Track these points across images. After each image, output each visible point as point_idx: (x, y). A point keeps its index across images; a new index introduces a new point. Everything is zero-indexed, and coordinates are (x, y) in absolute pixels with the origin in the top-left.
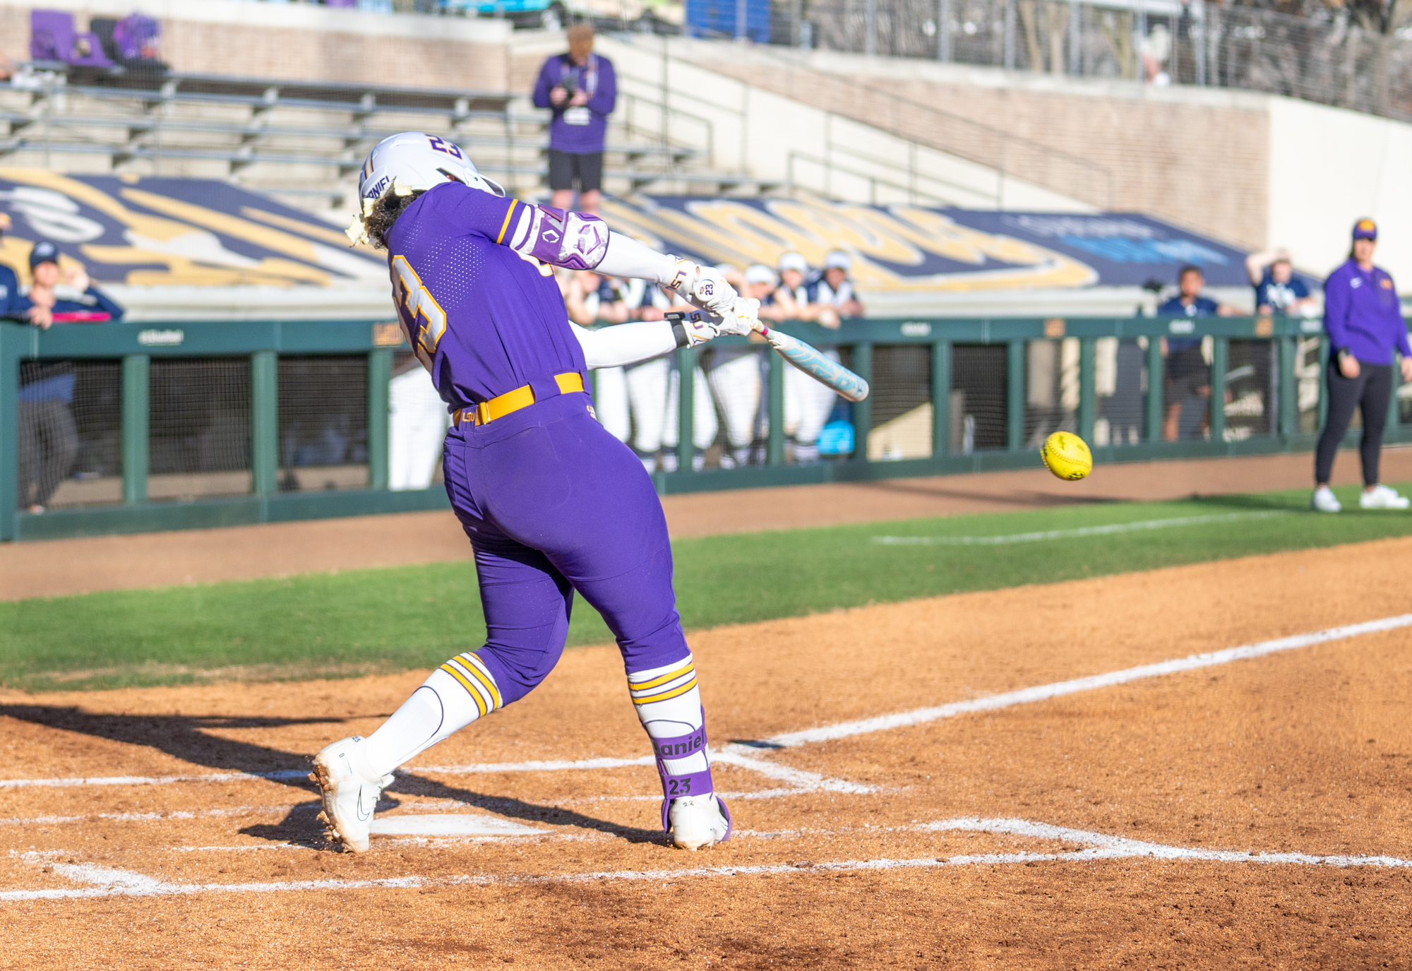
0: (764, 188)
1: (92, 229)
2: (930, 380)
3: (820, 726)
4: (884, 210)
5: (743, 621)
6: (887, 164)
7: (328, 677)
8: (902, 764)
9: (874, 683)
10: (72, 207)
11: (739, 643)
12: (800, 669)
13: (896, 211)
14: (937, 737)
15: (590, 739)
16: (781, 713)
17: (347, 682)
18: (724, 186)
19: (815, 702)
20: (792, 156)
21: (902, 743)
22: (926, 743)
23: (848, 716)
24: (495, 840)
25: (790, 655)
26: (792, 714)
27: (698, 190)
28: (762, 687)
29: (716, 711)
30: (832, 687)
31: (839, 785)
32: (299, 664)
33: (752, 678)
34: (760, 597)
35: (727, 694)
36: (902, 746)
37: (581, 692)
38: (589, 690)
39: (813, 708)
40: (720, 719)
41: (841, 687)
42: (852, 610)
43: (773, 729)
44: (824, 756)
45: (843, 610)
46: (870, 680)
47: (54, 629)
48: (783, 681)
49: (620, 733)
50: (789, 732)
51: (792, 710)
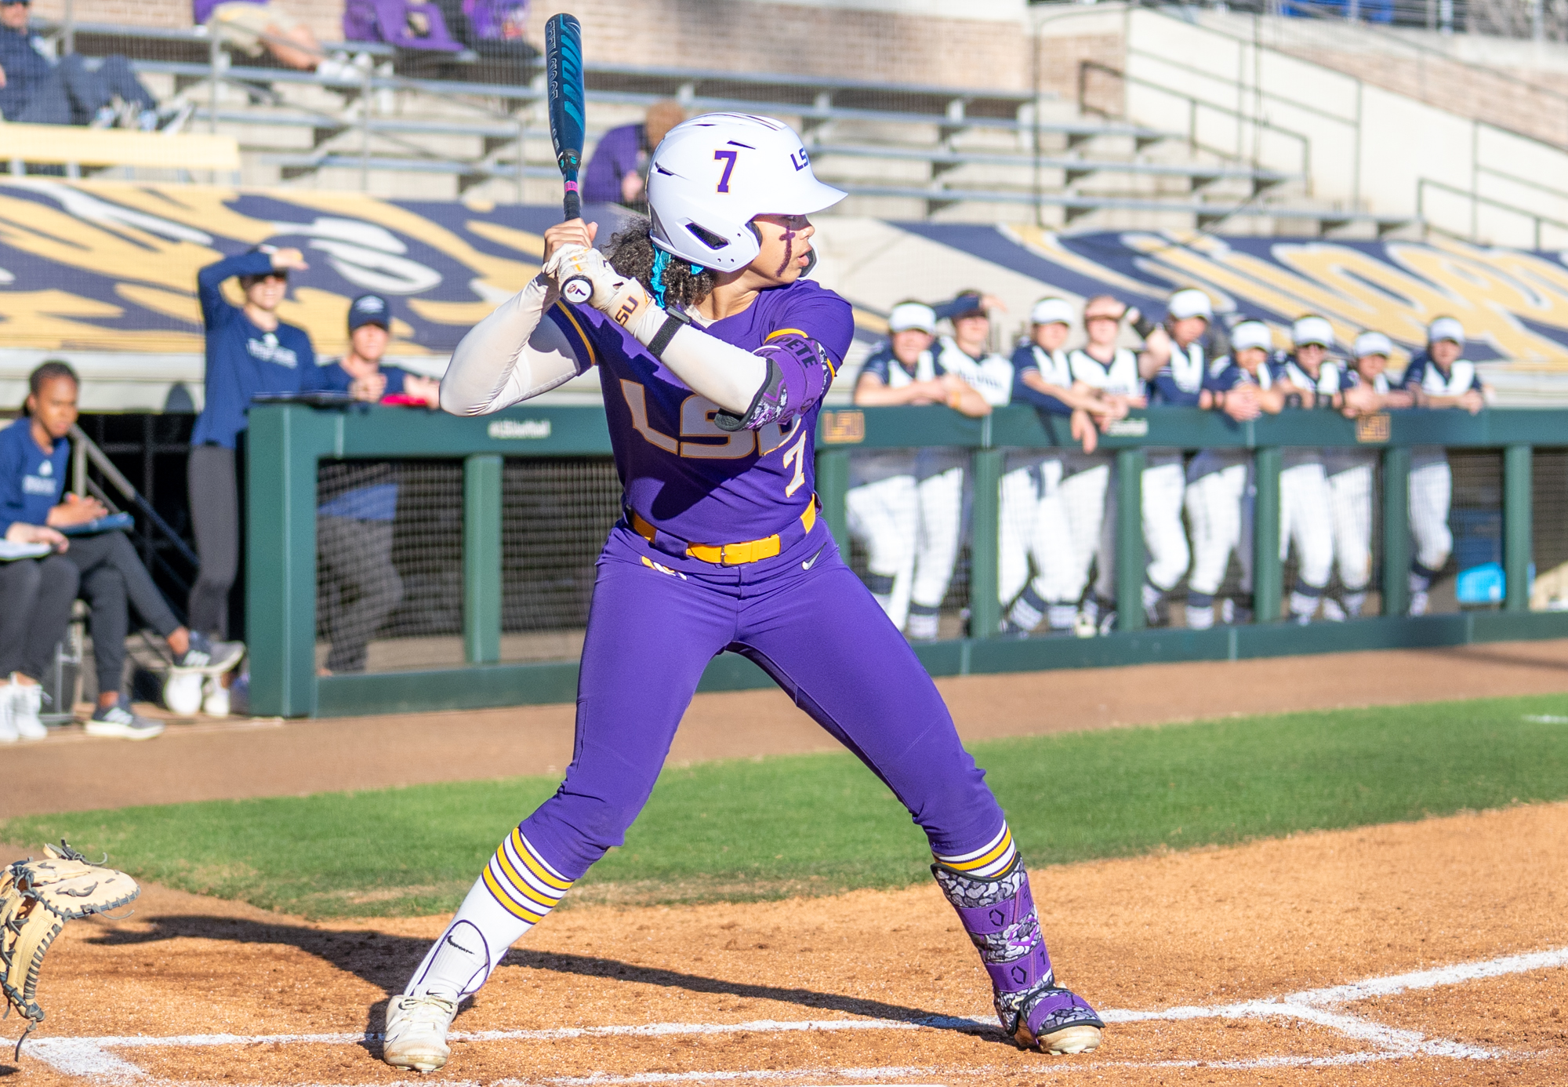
0: (1384, 227)
1: (426, 278)
3: (1426, 968)
4: (1553, 257)
5: (1328, 827)
7: (734, 900)
8: (1539, 1021)
9: (1508, 911)
10: (399, 247)
12: (1406, 892)
16: (1374, 951)
17: (761, 905)
18: (1327, 225)
19: (1423, 937)
20: (1422, 183)
21: (1541, 992)
23: (1468, 955)
26: (1388, 951)
27: (1289, 229)
28: (1349, 915)
29: (1282, 947)
30: (1448, 916)
31: (1446, 1049)
32: (695, 883)
33: (1337, 903)
34: (1357, 795)
35: (1299, 925)
36: (1542, 996)
37: (1091, 921)
38: (1104, 919)
39: (1419, 943)
40: (1286, 958)
41: (1462, 916)
42: (1486, 812)
43: (1360, 972)
44: (1429, 1008)
45: (1473, 812)
46: (1504, 907)
47: (353, 834)
48: (1380, 908)
49: (1142, 976)
50: (1382, 975)
51: (1389, 945)
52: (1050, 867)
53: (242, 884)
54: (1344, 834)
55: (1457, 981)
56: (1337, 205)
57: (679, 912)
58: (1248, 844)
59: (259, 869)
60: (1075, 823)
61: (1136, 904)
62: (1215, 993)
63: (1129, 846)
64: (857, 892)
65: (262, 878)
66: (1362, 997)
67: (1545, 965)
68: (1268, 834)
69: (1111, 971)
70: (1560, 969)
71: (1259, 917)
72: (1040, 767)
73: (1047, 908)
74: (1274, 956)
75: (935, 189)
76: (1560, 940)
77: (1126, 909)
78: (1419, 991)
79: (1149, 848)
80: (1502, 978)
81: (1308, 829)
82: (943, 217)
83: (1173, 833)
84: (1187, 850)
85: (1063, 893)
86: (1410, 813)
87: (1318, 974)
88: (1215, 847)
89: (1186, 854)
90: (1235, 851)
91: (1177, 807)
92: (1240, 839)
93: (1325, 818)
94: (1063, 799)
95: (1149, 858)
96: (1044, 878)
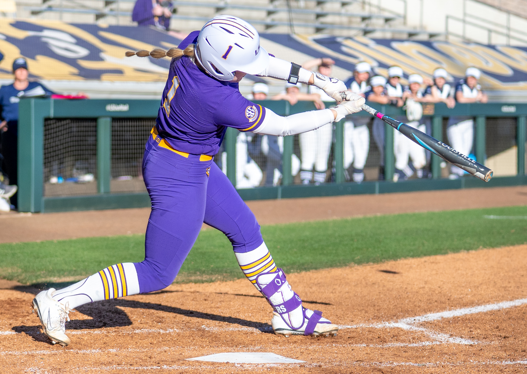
0: (431, 36)
1: (83, 52)
2: (516, 137)
3: (450, 310)
4: (492, 47)
5: (413, 256)
6: (496, 24)
7: (196, 282)
8: (492, 330)
9: (479, 289)
10: (73, 40)
11: (411, 267)
12: (442, 281)
13: (499, 48)
14: (511, 316)
15: (329, 315)
16: (430, 303)
17: (205, 284)
18: (411, 35)
19: (448, 298)
20: (447, 17)
21: (492, 319)
22: (505, 319)
23: (465, 305)
24: (276, 365)
25: (437, 274)
26: (436, 303)
27: (397, 36)
28: (421, 290)
29: (397, 301)
30: (458, 290)
31: (458, 340)
32: (181, 275)
33: (417, 285)
34: (423, 244)
35: (403, 293)
36: (492, 321)
37: (326, 291)
38: (331, 290)
39: (447, 300)
40: (398, 306)
41: (462, 290)
42: (470, 251)
43: (425, 311)
44: (451, 325)
45: (466, 251)
46: (478, 287)
47: (56, 256)
48: (432, 287)
49: (345, 312)
50: (434, 312)
51: (436, 301)
52: (311, 271)
53: (16, 275)
54: (419, 259)
55: (461, 315)
56: (415, 28)
57: (175, 286)
58: (384, 262)
59: (22, 269)
60: (320, 254)
61: (343, 285)
62: (373, 319)
63: (340, 263)
64: (240, 280)
65: (23, 272)
66: (426, 321)
67: (494, 309)
68: (391, 259)
69: (334, 310)
70: (499, 311)
71: (388, 290)
72: (307, 233)
73: (310, 286)
74: (394, 305)
75: (268, 20)
76: (499, 300)
77: (339, 286)
78: (447, 319)
79: (347, 264)
80: (478, 314)
81: (406, 257)
82: (271, 31)
83: (356, 258)
84: (362, 265)
85: (316, 281)
86: (443, 251)
87: (410, 312)
88: (372, 263)
89: (361, 266)
90: (379, 265)
91: (357, 249)
92: (381, 261)
93: (412, 253)
94: (316, 246)
95: (348, 267)
96: (309, 275)
